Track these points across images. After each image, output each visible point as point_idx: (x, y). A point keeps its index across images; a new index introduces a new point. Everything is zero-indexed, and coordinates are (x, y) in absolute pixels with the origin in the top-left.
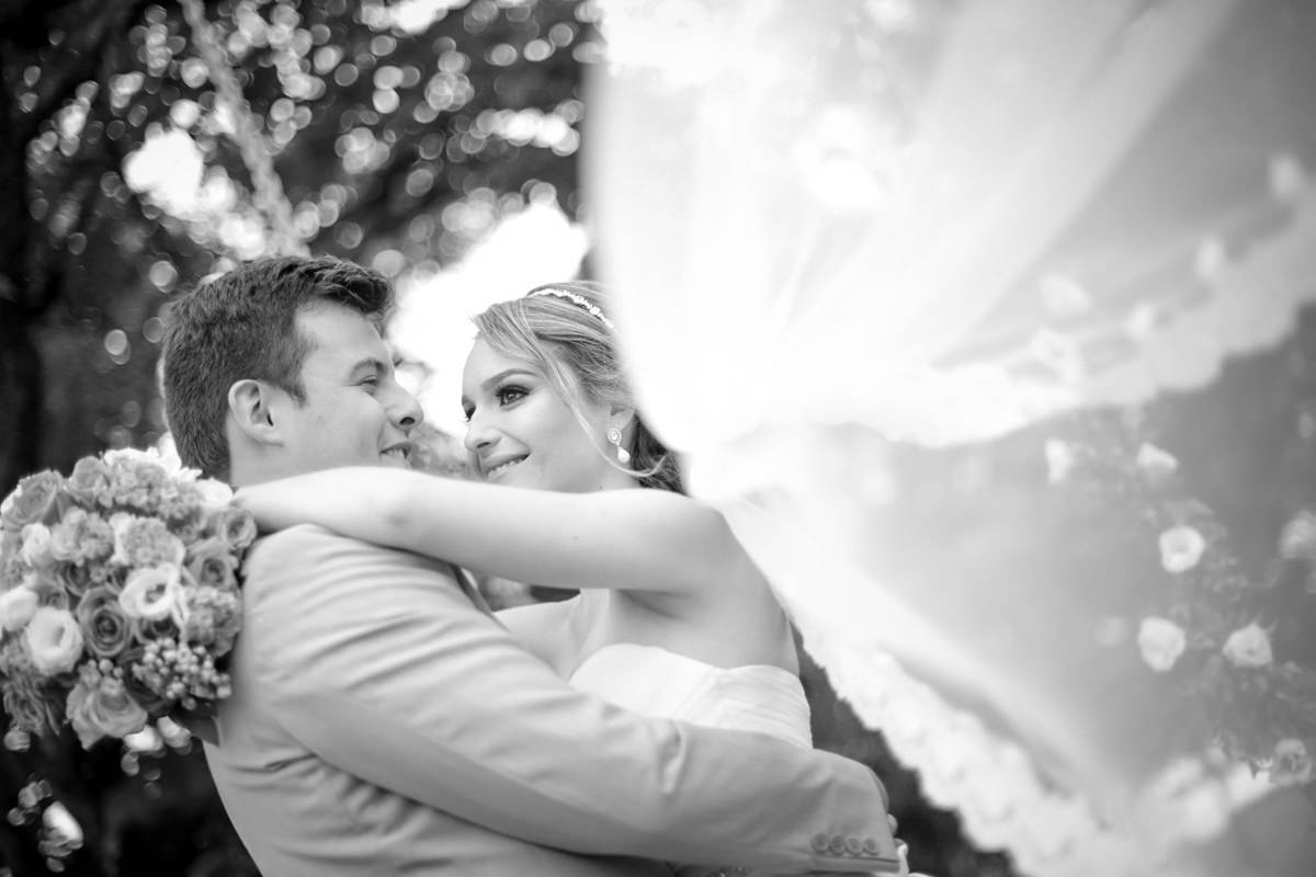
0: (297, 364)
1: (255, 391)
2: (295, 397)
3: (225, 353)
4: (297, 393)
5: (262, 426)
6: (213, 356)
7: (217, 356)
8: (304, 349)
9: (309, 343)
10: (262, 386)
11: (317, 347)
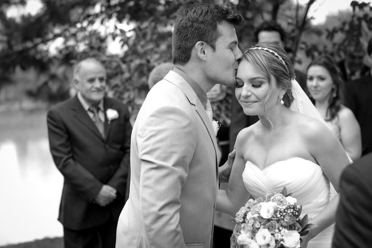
0: (216, 39)
1: (203, 44)
2: (213, 49)
3: (197, 32)
4: (213, 48)
5: (202, 55)
6: (193, 32)
7: (194, 32)
8: (218, 35)
9: (220, 34)
10: (205, 43)
11: (222, 35)
